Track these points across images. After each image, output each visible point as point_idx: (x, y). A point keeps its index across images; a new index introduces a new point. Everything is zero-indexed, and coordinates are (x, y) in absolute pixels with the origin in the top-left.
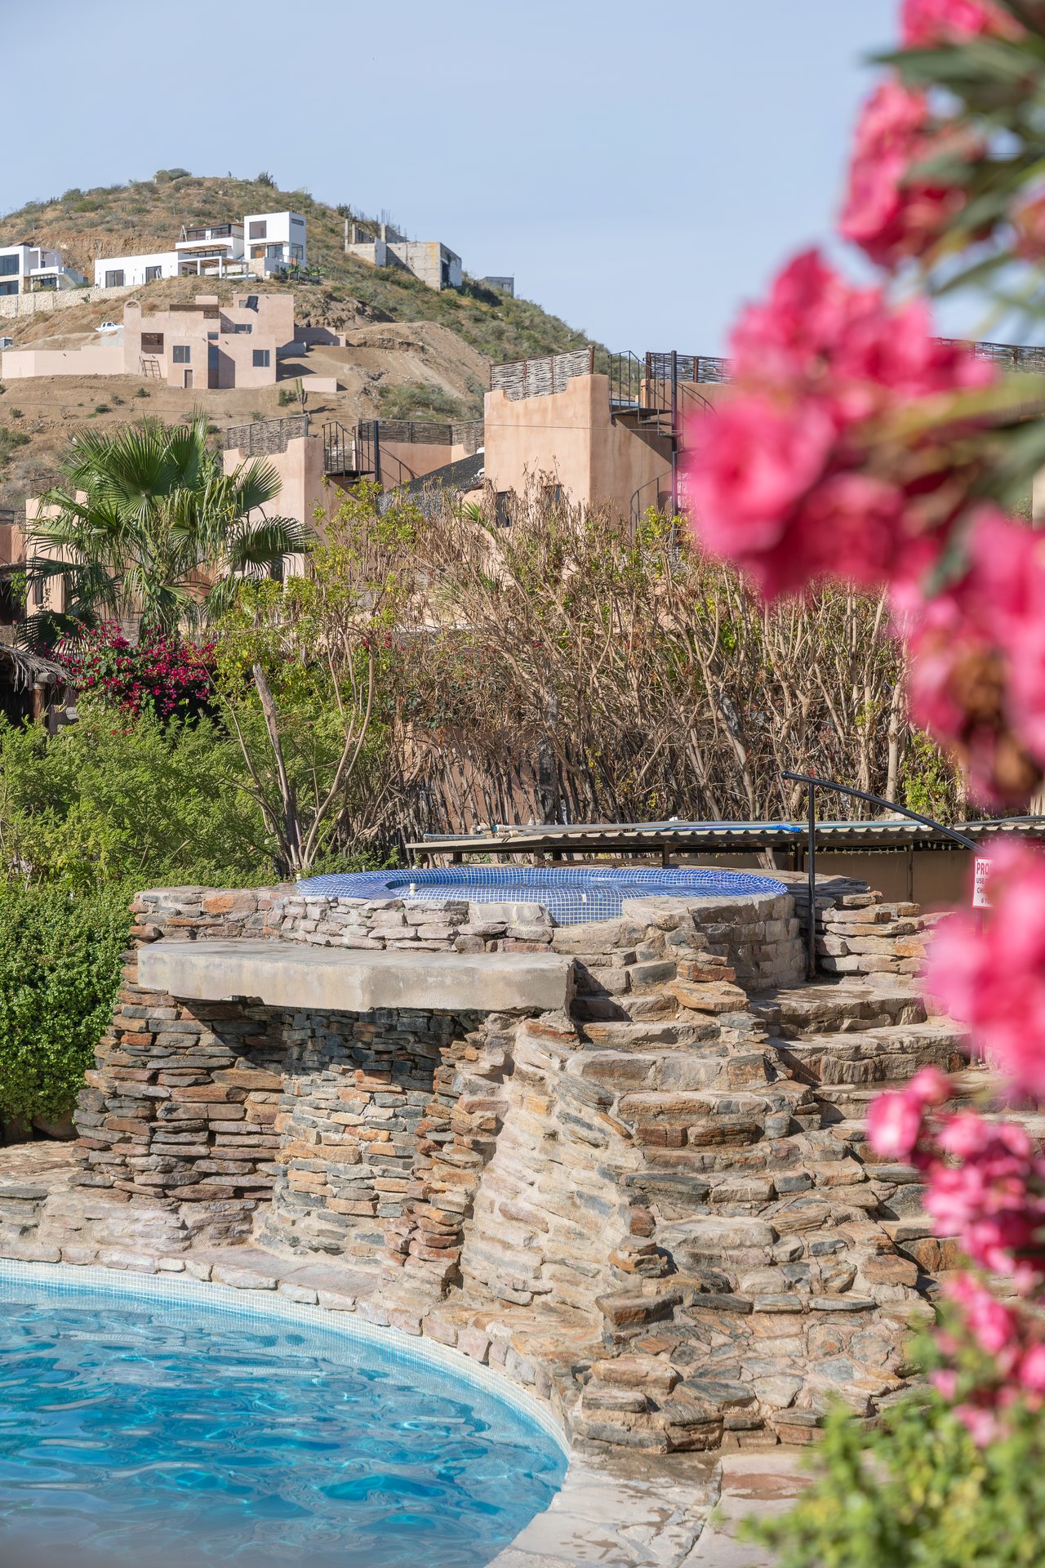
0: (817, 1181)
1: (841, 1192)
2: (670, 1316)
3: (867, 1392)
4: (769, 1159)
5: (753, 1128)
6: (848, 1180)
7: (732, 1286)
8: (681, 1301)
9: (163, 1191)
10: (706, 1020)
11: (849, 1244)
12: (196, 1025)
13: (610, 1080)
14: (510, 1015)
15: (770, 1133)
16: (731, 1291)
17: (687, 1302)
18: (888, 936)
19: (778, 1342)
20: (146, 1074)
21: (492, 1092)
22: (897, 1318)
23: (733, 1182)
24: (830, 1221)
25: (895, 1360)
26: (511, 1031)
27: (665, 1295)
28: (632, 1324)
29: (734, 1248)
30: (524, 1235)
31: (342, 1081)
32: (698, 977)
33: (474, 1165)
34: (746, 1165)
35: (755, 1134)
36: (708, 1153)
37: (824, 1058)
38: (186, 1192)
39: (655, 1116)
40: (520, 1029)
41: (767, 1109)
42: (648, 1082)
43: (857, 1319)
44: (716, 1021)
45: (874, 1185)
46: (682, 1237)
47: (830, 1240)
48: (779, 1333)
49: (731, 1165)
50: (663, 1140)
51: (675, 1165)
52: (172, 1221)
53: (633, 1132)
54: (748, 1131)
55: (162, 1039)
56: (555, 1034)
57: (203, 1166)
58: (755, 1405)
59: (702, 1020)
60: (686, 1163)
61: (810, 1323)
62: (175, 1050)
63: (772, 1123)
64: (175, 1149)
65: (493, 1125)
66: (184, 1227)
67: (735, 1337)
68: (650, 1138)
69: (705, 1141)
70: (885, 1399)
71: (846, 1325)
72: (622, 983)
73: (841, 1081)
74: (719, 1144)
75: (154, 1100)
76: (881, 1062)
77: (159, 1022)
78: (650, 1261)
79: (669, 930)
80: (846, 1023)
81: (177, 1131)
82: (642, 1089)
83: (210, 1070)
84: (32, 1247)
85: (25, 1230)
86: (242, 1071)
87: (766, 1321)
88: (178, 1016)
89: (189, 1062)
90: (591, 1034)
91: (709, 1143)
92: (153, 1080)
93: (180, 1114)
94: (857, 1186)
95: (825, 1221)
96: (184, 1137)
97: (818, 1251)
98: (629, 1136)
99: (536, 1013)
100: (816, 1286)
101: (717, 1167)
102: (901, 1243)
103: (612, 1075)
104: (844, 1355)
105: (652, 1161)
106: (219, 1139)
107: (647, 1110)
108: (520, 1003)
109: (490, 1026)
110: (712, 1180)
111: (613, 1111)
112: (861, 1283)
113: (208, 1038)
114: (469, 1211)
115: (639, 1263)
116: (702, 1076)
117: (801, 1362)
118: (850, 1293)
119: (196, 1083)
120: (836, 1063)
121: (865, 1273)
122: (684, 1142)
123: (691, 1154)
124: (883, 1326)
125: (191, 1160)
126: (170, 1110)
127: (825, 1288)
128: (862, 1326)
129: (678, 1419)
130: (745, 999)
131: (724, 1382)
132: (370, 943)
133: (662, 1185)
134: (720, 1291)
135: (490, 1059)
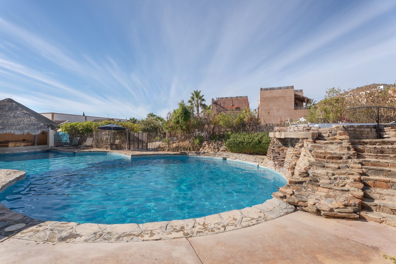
0: (350, 167)
1: (354, 169)
2: (302, 184)
3: (332, 207)
4: (341, 162)
5: (340, 157)
6: (357, 168)
7: (319, 181)
8: (306, 182)
9: (273, 160)
10: (341, 141)
11: (348, 178)
12: (279, 142)
13: (316, 148)
14: (303, 139)
15: (344, 158)
16: (318, 182)
17: (307, 182)
18: (394, 131)
19: (321, 193)
20: (273, 147)
21: (300, 149)
22: (352, 194)
23: (331, 165)
24: (347, 174)
25: (346, 202)
26: (303, 141)
27: (303, 180)
28: (292, 184)
29: (323, 175)
30: (299, 169)
31: (291, 148)
32: (340, 134)
33: (296, 159)
34: (336, 163)
35: (341, 158)
36: (328, 160)
37: (366, 148)
38: (276, 160)
39: (320, 154)
40: (305, 141)
41: (344, 154)
42: (323, 149)
43: (343, 192)
44: (343, 141)
45: (363, 170)
46: (312, 172)
47: (344, 177)
48: (323, 191)
49: (333, 162)
50: (321, 157)
51: (321, 161)
52: (274, 163)
53: (314, 155)
54: (339, 157)
55: (275, 143)
56: (309, 142)
57: (278, 157)
58: (307, 203)
59: (340, 141)
60: (323, 161)
61: (331, 191)
62: (276, 144)
63: (344, 157)
64: (275, 155)
65: (299, 154)
66: (275, 164)
67: (313, 190)
68: (317, 157)
69: (329, 158)
70: (336, 209)
71: (338, 193)
72: (328, 136)
73: (371, 152)
74: (332, 159)
75: (274, 150)
76: (382, 150)
77: (275, 141)
78: (303, 174)
79: (338, 128)
80: (378, 144)
81: (275, 153)
82: (322, 150)
83: (280, 147)
84: (262, 164)
85: (262, 162)
86: (284, 147)
87: (322, 189)
88: (277, 140)
89: (277, 146)
90: (317, 142)
91: (330, 159)
92: (274, 147)
93: (276, 151)
94: (359, 169)
95: (345, 174)
96: (276, 154)
97: (340, 178)
98: (313, 156)
99: (308, 139)
100: (336, 185)
101: (330, 162)
102: (364, 180)
103: (316, 147)
104: (334, 198)
105: (316, 160)
106: (281, 155)
107: (319, 152)
108: (304, 137)
109: (300, 140)
110: (326, 164)
111: (312, 152)
112: (347, 186)
113: (280, 143)
114: (295, 165)
115: (300, 175)
116: (334, 149)
117: (322, 197)
118: (344, 187)
119: (278, 148)
120: (369, 149)
121: (348, 184)
122: (325, 158)
123: (325, 160)
124: (348, 195)
125: (277, 156)
126: (275, 151)
127: (338, 185)
128: (342, 194)
129: (288, 201)
130: (349, 138)
131: (302, 197)
132: (293, 131)
133: (315, 164)
134: (315, 182)
135: (300, 145)
